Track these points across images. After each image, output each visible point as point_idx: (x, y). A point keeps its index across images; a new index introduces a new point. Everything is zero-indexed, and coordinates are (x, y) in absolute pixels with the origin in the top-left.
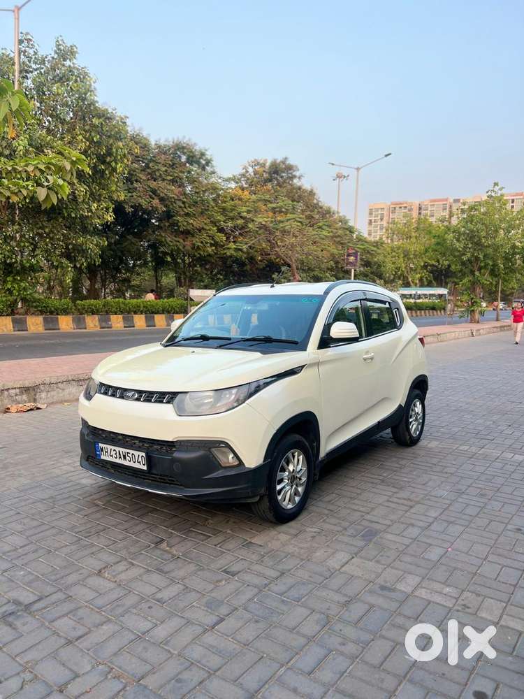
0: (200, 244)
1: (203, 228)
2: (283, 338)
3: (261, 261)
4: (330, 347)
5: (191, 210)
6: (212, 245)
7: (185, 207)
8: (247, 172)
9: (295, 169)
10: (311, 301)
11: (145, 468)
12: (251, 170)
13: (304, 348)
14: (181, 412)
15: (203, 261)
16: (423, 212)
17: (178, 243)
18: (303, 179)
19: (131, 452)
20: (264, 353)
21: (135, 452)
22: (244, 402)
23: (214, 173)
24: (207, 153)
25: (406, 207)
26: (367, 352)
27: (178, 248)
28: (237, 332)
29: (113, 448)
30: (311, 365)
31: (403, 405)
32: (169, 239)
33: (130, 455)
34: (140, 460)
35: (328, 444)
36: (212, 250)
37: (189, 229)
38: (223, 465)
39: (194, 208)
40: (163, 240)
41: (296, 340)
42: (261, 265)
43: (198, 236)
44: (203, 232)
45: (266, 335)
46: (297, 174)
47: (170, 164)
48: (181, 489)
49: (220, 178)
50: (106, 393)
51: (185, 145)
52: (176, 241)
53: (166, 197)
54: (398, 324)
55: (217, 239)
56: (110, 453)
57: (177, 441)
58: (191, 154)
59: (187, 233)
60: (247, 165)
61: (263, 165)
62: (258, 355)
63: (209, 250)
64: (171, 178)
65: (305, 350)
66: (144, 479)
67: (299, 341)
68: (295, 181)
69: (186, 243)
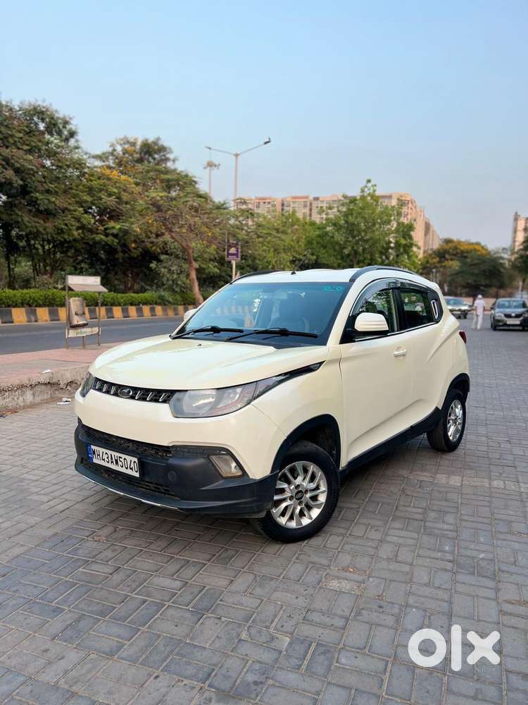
0: (63, 227)
1: (67, 208)
2: (306, 331)
3: (134, 248)
4: (354, 341)
5: (53, 186)
6: (78, 228)
7: (45, 182)
8: (114, 150)
9: (168, 150)
10: (335, 289)
11: (137, 475)
12: (119, 149)
13: (324, 343)
14: (178, 413)
15: (64, 246)
16: (286, 208)
17: (37, 224)
18: (177, 162)
19: (124, 456)
20: (278, 347)
21: (127, 457)
22: (249, 403)
23: (77, 148)
24: (72, 122)
25: (269, 203)
26: (398, 348)
27: (38, 231)
28: (251, 324)
29: (105, 451)
30: (332, 362)
31: (440, 408)
32: (26, 219)
33: (122, 460)
34: (132, 465)
35: (350, 451)
36: (79, 234)
37: (50, 208)
38: (224, 476)
39: (56, 185)
40: (20, 220)
41: (315, 332)
42: (135, 253)
43: (60, 217)
44: (67, 212)
45: (282, 327)
46: (171, 156)
47: (25, 131)
48: (176, 500)
49: (86, 154)
50: (100, 390)
51: (44, 110)
52: (35, 222)
53: (22, 169)
54: (436, 317)
55: (85, 222)
56: (103, 456)
57: (173, 447)
58: (53, 122)
59: (48, 214)
60: (115, 143)
61: (133, 144)
62: (271, 349)
63: (75, 233)
64: (28, 148)
65: (325, 344)
66: (138, 486)
67: (318, 334)
68: (169, 164)
69: (47, 225)
